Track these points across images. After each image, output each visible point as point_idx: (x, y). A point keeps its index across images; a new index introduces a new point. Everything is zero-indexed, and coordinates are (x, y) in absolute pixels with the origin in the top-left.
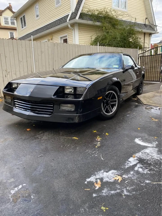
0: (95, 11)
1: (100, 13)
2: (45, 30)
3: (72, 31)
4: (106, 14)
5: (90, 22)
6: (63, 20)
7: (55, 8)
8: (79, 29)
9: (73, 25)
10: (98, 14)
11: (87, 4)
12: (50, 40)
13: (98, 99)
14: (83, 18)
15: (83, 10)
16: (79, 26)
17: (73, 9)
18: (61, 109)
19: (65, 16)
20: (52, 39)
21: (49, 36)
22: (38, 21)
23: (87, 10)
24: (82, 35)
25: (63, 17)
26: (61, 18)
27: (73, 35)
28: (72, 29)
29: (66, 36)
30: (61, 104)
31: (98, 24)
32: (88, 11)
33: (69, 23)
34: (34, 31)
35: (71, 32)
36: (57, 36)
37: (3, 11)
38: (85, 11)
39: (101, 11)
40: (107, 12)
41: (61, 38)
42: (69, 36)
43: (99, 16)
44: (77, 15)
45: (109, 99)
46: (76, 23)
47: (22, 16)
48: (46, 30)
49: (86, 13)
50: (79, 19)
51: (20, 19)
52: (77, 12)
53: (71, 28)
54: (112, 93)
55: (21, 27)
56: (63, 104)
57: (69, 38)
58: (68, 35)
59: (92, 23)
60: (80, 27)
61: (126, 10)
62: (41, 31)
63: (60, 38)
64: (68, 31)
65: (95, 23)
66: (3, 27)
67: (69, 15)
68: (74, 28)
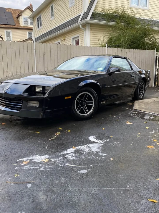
0: (110, 10)
1: (116, 12)
2: (58, 31)
3: (84, 31)
4: (122, 13)
5: (102, 22)
6: (75, 20)
7: (69, 8)
8: (91, 29)
9: (84, 25)
10: (113, 13)
11: (101, 3)
12: (63, 41)
13: (66, 98)
14: (96, 18)
15: (96, 10)
16: (91, 26)
17: (85, 10)
18: (28, 105)
19: (77, 17)
20: (65, 40)
21: (62, 37)
22: (52, 22)
23: (101, 9)
24: (94, 35)
25: (75, 18)
26: (74, 18)
27: (85, 36)
28: (84, 30)
29: (78, 37)
30: (29, 101)
31: (111, 23)
32: (102, 11)
33: (80, 23)
34: (48, 32)
35: (83, 33)
36: (70, 37)
37: (23, 11)
38: (98, 10)
39: (117, 10)
40: (123, 11)
41: (74, 38)
42: (81, 37)
43: (114, 16)
44: (88, 15)
45: (85, 100)
46: (88, 23)
47: (38, 17)
48: (60, 30)
49: (99, 13)
50: (90, 19)
51: (37, 19)
52: (88, 12)
53: (82, 28)
54: (87, 94)
55: (37, 28)
56: (30, 101)
57: (81, 39)
58: (81, 35)
59: (104, 23)
60: (92, 28)
61: (147, 8)
62: (55, 32)
63: (72, 38)
64: (79, 32)
65: (109, 23)
66: (22, 27)
67: (81, 15)
68: (85, 29)
